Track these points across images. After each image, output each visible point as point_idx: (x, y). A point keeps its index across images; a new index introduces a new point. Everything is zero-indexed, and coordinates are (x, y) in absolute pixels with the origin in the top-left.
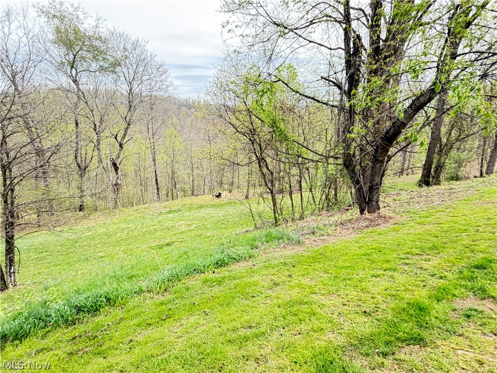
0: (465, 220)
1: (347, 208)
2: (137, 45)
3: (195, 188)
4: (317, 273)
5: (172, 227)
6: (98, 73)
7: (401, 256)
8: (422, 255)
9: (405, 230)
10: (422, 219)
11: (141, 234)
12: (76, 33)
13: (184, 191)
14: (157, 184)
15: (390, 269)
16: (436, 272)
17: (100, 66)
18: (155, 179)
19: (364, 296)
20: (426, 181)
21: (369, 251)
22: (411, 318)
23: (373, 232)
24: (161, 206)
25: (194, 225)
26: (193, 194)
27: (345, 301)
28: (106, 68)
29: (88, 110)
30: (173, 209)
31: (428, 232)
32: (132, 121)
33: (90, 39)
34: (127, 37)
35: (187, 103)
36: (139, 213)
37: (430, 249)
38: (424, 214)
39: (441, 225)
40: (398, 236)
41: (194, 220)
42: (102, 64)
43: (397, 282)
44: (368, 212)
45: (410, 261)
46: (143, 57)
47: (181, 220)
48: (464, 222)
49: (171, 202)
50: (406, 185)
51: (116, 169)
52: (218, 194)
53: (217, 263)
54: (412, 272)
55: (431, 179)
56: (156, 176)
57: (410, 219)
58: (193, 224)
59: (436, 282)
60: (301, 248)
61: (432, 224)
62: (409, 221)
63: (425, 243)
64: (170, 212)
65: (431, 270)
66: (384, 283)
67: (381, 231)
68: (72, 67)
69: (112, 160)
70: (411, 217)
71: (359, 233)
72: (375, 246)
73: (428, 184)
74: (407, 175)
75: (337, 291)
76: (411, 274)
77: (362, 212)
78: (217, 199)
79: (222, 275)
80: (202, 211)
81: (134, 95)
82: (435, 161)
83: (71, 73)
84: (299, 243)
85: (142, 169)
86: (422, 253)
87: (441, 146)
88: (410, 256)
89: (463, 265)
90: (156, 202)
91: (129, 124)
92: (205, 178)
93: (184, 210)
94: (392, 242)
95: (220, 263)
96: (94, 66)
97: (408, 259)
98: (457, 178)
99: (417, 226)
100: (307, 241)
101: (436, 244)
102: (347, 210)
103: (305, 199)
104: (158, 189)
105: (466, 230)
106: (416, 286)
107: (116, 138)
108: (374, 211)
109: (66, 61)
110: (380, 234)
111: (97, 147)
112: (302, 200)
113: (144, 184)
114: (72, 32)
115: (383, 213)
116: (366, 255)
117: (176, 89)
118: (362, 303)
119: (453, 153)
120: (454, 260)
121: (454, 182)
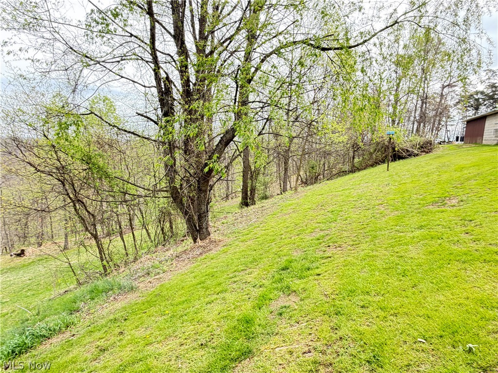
0: (273, 231)
1: (182, 238)
4: (153, 318)
7: (230, 276)
8: (245, 270)
9: (232, 250)
10: (244, 237)
15: (221, 292)
16: (257, 282)
19: (200, 328)
20: (245, 203)
21: (203, 278)
22: (241, 334)
23: (206, 259)
27: (182, 340)
31: (249, 248)
37: (251, 262)
38: (246, 232)
39: (258, 239)
40: (227, 256)
43: (228, 302)
44: (201, 240)
45: (237, 279)
48: (272, 233)
50: (232, 208)
52: (20, 252)
53: (13, 352)
54: (239, 288)
55: (249, 201)
57: (236, 238)
59: (257, 292)
60: (135, 295)
61: (252, 240)
62: (235, 240)
63: (248, 258)
65: (253, 282)
66: (217, 308)
67: (213, 256)
70: (236, 237)
71: (194, 262)
72: (208, 272)
73: (247, 205)
74: (232, 199)
75: (174, 331)
76: (239, 291)
77: (195, 240)
82: (249, 185)
84: (132, 289)
86: (245, 268)
87: (251, 173)
88: (237, 273)
89: (274, 270)
94: (222, 264)
95: (17, 350)
97: (235, 276)
98: (265, 197)
99: (241, 244)
100: (141, 285)
101: (255, 257)
102: (183, 241)
103: (138, 237)
105: (274, 239)
106: (243, 300)
108: (205, 238)
110: (212, 259)
112: (134, 240)
115: (213, 237)
116: (200, 284)
118: (199, 336)
119: (261, 178)
120: (268, 268)
121: (264, 201)
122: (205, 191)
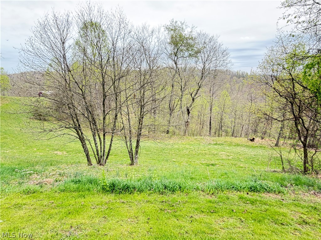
2: (212, 39)
3: (235, 132)
5: (216, 154)
6: (187, 58)
11: (197, 154)
12: (180, 37)
13: (227, 132)
14: (210, 125)
17: (190, 54)
18: (209, 122)
24: (211, 139)
25: (232, 157)
26: (233, 135)
28: (192, 55)
29: (179, 78)
30: (218, 143)
32: (202, 85)
33: (186, 39)
34: (207, 35)
35: (238, 74)
36: (197, 141)
41: (232, 153)
42: (190, 52)
46: (214, 46)
47: (223, 151)
49: (217, 138)
51: (189, 113)
52: (252, 139)
53: (251, 188)
56: (211, 120)
58: (231, 155)
64: (216, 144)
68: (176, 55)
69: (187, 107)
78: (251, 142)
79: (254, 198)
80: (239, 148)
81: (205, 70)
83: (175, 59)
85: (202, 114)
90: (208, 136)
91: (200, 87)
92: (243, 126)
93: (225, 145)
95: (253, 188)
96: (186, 54)
104: (210, 128)
107: (191, 95)
109: (173, 53)
111: (181, 99)
113: (202, 124)
114: (179, 37)
117: (233, 65)
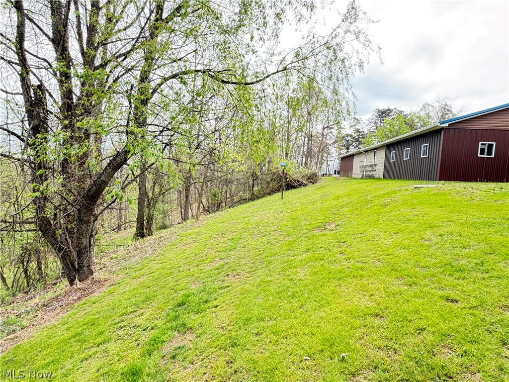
0: (170, 264)
1: (55, 281)
7: (116, 321)
8: (136, 311)
9: (121, 290)
10: (137, 273)
15: (103, 342)
16: (149, 324)
20: (141, 234)
21: (80, 329)
23: (85, 304)
31: (142, 285)
37: (143, 302)
38: (139, 267)
39: (153, 274)
40: (113, 298)
43: (110, 354)
44: (80, 281)
45: (125, 323)
48: (170, 266)
50: (124, 240)
54: (127, 334)
55: (145, 231)
57: (126, 276)
59: (148, 336)
61: (146, 275)
62: (125, 278)
63: (139, 297)
65: (144, 325)
66: (96, 364)
67: (96, 299)
70: (126, 274)
71: (69, 310)
72: (87, 320)
73: (142, 236)
74: (125, 229)
76: (125, 337)
77: (72, 282)
82: (146, 214)
86: (136, 309)
87: (148, 200)
88: (125, 317)
89: (169, 307)
94: (107, 307)
97: (123, 321)
98: (164, 227)
99: (132, 281)
101: (148, 295)
102: (55, 284)
105: (171, 273)
106: (130, 348)
108: (87, 278)
110: (94, 303)
115: (97, 276)
116: (75, 337)
119: (160, 206)
120: (162, 306)
121: (163, 231)
122: (88, 222)
